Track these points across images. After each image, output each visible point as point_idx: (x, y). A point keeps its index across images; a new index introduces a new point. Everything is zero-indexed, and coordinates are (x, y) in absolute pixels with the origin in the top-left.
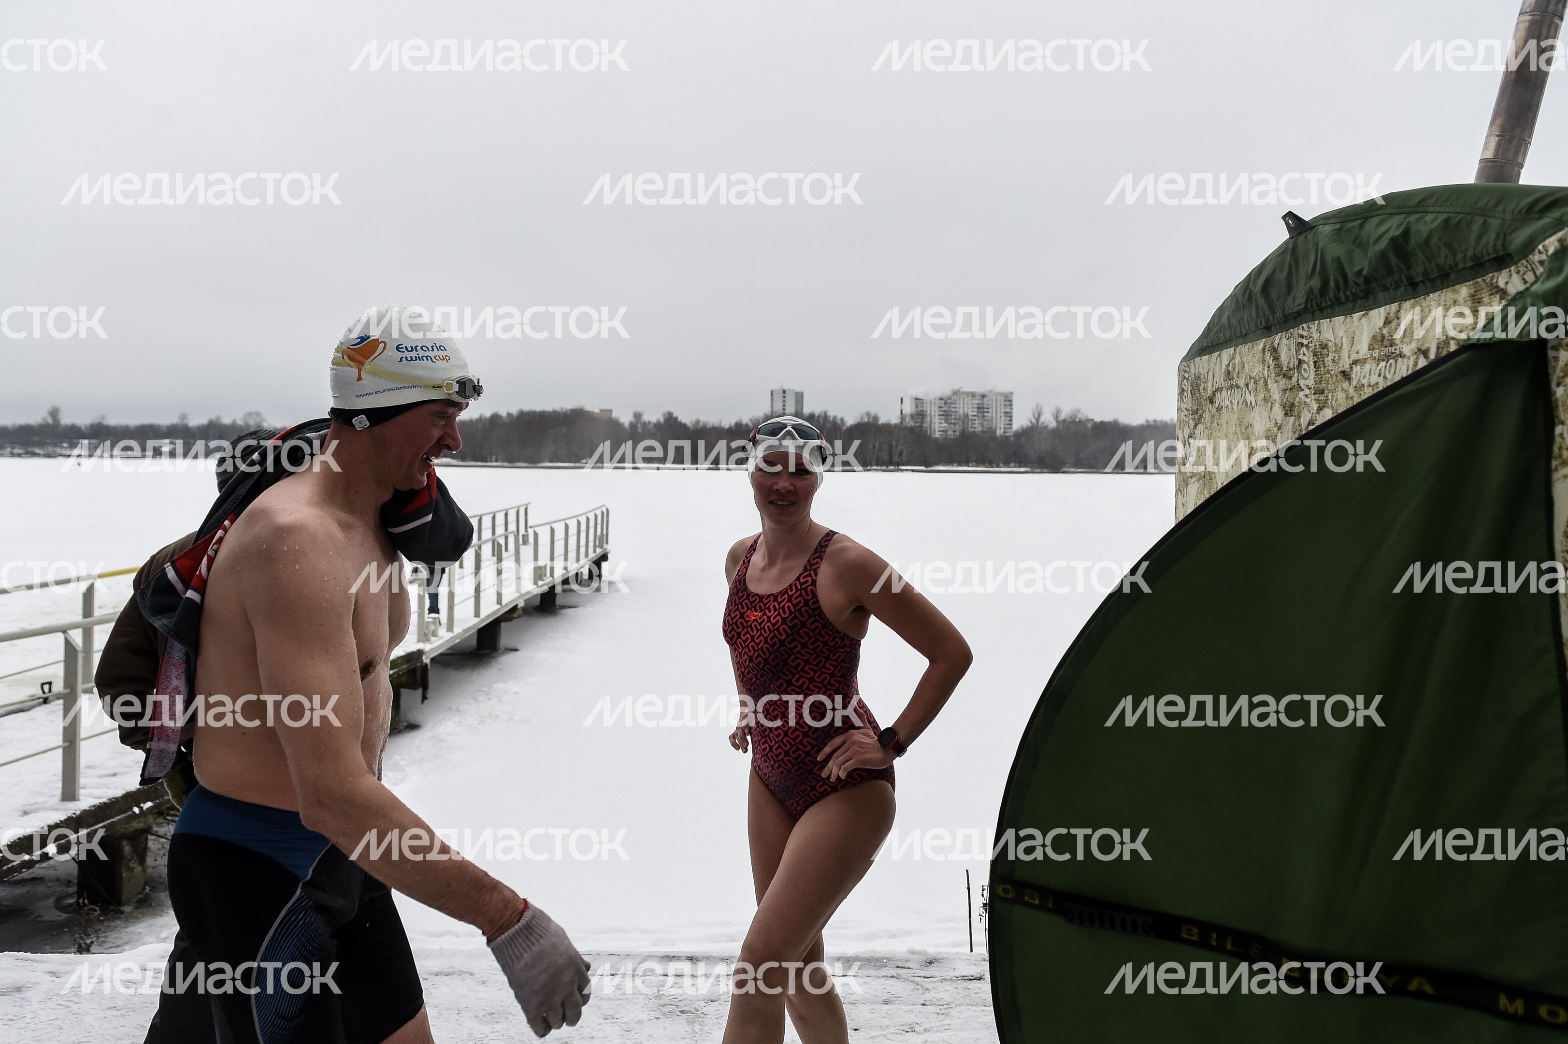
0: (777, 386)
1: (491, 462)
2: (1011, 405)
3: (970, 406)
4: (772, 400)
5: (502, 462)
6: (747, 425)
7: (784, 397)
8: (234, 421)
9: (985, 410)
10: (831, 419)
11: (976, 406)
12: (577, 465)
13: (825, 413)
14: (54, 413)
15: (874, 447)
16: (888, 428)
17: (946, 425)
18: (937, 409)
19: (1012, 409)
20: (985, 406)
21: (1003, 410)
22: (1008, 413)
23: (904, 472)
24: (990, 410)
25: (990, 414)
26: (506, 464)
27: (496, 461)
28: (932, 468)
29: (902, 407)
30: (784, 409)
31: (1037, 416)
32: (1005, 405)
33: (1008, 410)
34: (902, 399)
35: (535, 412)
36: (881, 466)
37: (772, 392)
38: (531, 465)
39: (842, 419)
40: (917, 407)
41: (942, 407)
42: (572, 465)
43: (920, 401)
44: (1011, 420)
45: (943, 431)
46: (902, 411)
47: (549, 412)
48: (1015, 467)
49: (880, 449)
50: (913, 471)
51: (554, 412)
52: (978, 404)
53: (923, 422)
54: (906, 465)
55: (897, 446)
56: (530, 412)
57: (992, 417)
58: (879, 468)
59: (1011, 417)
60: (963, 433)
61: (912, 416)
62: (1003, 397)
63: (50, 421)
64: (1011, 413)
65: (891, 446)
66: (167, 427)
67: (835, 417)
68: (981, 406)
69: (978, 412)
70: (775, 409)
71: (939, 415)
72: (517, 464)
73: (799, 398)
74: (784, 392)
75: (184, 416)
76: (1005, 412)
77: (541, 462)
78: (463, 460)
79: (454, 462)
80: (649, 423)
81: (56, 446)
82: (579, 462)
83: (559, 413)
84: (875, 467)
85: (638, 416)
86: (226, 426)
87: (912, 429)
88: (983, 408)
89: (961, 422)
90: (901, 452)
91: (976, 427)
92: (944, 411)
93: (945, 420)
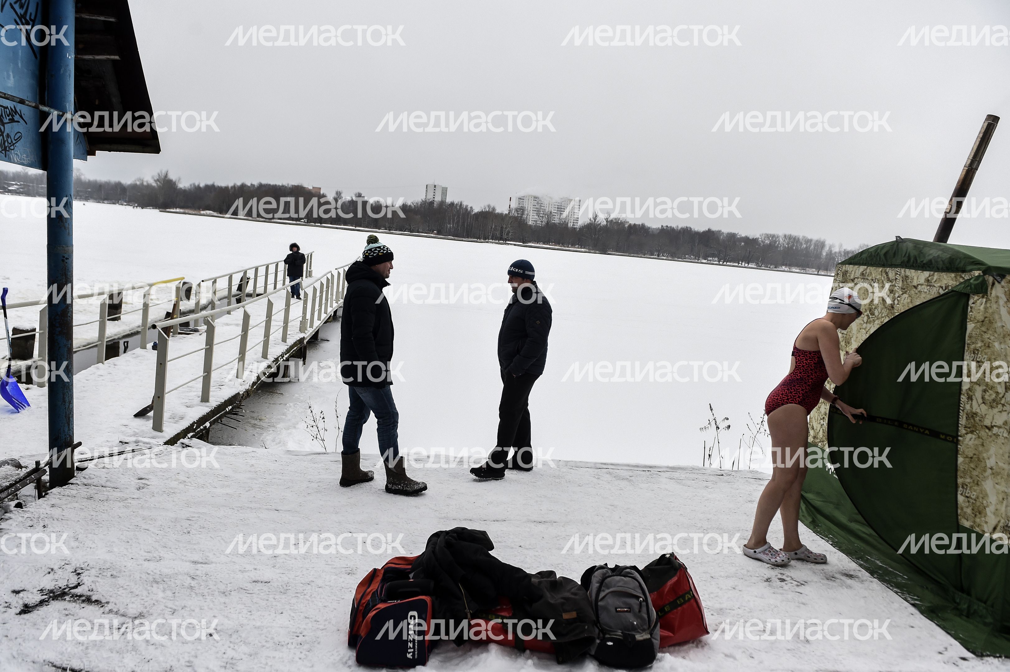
0: (431, 182)
3: (553, 206)
4: (427, 191)
6: (410, 206)
7: (435, 190)
9: (562, 210)
10: (464, 207)
12: (298, 222)
13: (461, 202)
15: (491, 228)
16: (501, 216)
17: (537, 217)
18: (532, 206)
23: (510, 245)
28: (527, 244)
29: (510, 203)
30: (434, 198)
31: (594, 216)
33: (576, 211)
34: (511, 198)
35: (270, 185)
36: (495, 240)
37: (427, 186)
38: (267, 220)
39: (471, 208)
40: (519, 204)
41: (535, 205)
42: (295, 222)
43: (521, 200)
44: (577, 218)
45: (534, 221)
46: (510, 205)
47: (279, 186)
48: (578, 248)
49: (495, 229)
50: (515, 245)
51: (283, 186)
52: (558, 206)
53: (523, 214)
54: (510, 241)
55: (506, 228)
56: (267, 185)
58: (493, 241)
60: (548, 223)
61: (517, 210)
65: (502, 228)
67: (467, 206)
69: (557, 211)
70: (428, 197)
71: (533, 211)
73: (444, 191)
74: (435, 186)
78: (220, 214)
79: (215, 214)
83: (286, 187)
84: (491, 241)
85: (339, 194)
87: (516, 218)
88: (561, 208)
89: (546, 216)
90: (509, 232)
91: (556, 220)
92: (537, 208)
93: (536, 213)
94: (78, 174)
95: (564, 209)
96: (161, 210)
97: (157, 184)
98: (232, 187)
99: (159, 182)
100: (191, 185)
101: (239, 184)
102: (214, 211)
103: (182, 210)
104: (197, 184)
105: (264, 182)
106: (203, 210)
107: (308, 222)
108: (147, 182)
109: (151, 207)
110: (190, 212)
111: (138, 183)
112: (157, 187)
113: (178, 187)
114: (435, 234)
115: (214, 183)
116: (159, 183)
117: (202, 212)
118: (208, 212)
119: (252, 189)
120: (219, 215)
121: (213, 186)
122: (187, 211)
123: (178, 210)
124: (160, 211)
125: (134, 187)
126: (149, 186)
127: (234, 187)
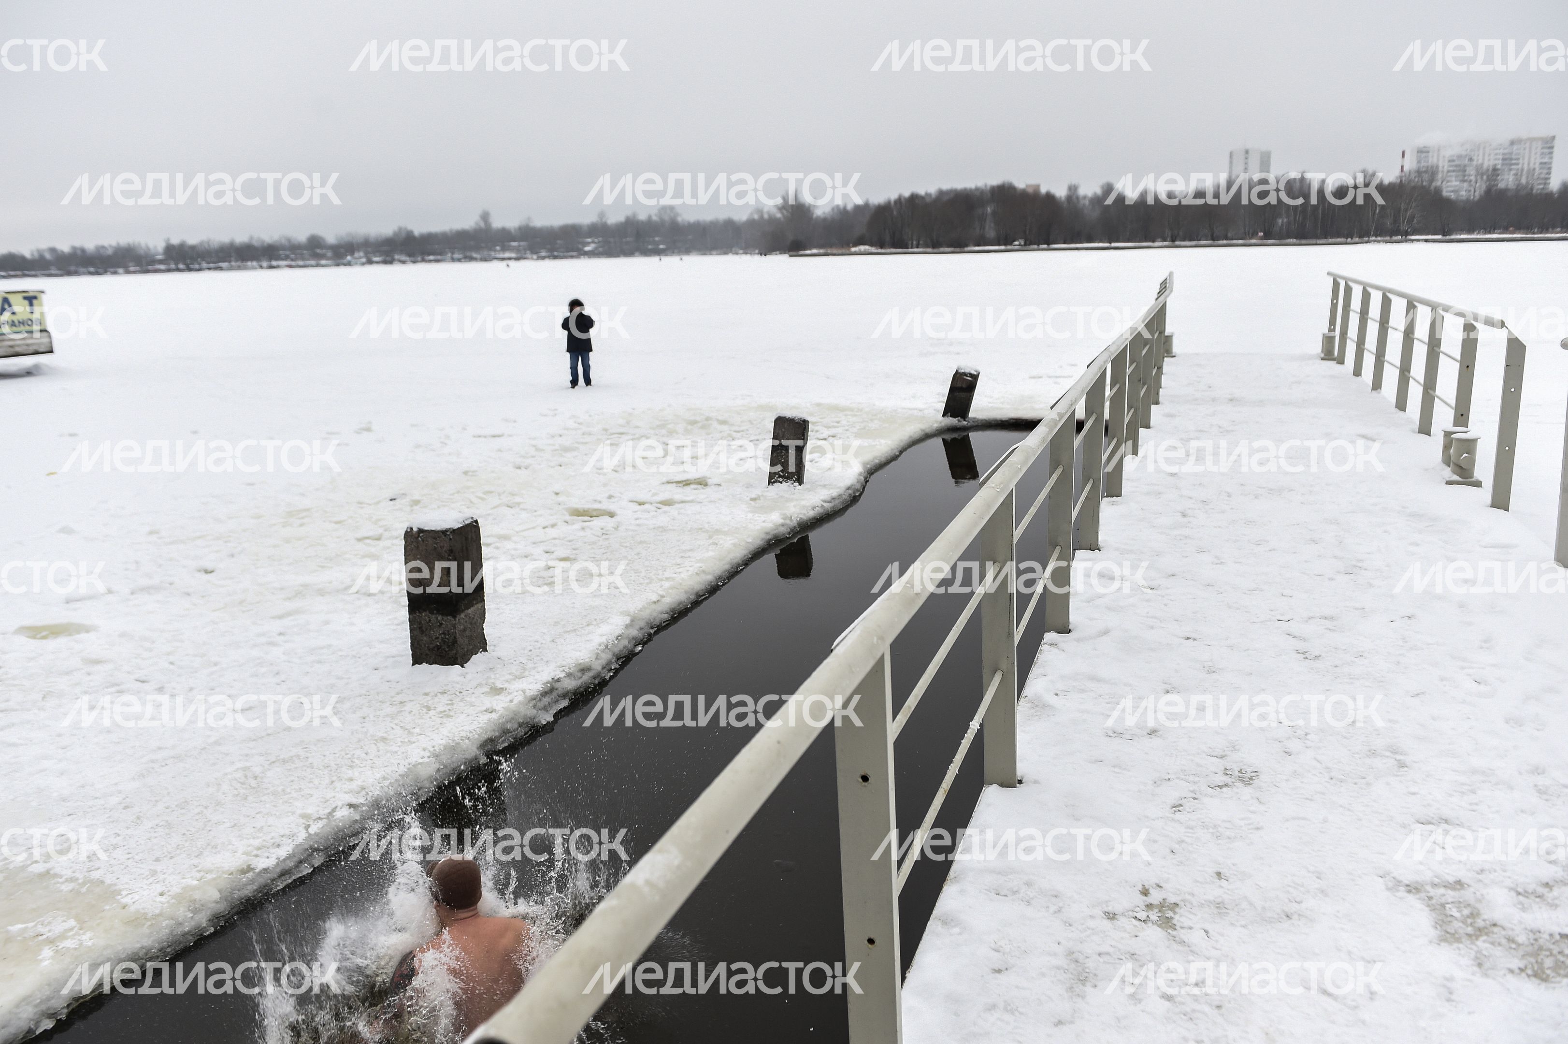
1: (912, 248)
2: (1551, 153)
3: (1492, 157)
5: (923, 247)
7: (1247, 158)
8: (650, 217)
9: (1513, 162)
11: (1501, 157)
12: (1009, 247)
14: (485, 216)
16: (1386, 188)
17: (1458, 183)
18: (1446, 164)
19: (1551, 158)
20: (1514, 157)
21: (1539, 161)
22: (1545, 163)
23: (1415, 242)
24: (1521, 161)
25: (1520, 166)
26: (929, 250)
27: (917, 247)
28: (1453, 237)
29: (1403, 161)
32: (1542, 153)
33: (1546, 160)
34: (1404, 153)
35: (956, 191)
36: (1380, 236)
37: (1231, 155)
38: (958, 250)
40: (1419, 162)
41: (1453, 161)
42: (1003, 247)
43: (1423, 155)
44: (1549, 173)
45: (1452, 191)
46: (1402, 167)
47: (971, 190)
49: (1382, 215)
50: (1427, 241)
51: (977, 189)
52: (1503, 154)
53: (1432, 178)
54: (1416, 235)
55: (1406, 210)
56: (950, 191)
57: (1522, 170)
58: (1379, 238)
59: (1550, 168)
60: (1488, 191)
61: (1417, 173)
62: (1540, 143)
63: (482, 225)
64: (1551, 163)
65: (1397, 211)
66: (588, 226)
68: (1507, 156)
69: (1503, 165)
71: (1449, 171)
72: (942, 249)
73: (1266, 158)
74: (1247, 152)
75: (602, 215)
76: (1541, 163)
77: (967, 246)
78: (882, 248)
79: (873, 250)
80: (1085, 197)
81: (490, 249)
82: (1011, 244)
83: (983, 191)
84: (1374, 238)
85: (1073, 189)
86: (642, 222)
87: (1417, 188)
88: (1511, 159)
89: (1485, 177)
90: (1412, 217)
91: (1507, 181)
92: (1456, 166)
93: (1456, 177)
94: (672, 215)
95: (1518, 159)
96: (791, 253)
97: (782, 213)
98: (896, 202)
99: (786, 210)
100: (833, 209)
101: (907, 194)
102: (871, 245)
103: (822, 251)
104: (842, 207)
105: (946, 186)
106: (855, 245)
107: (1025, 244)
108: (768, 213)
109: (778, 252)
110: (835, 251)
111: (756, 217)
112: (782, 219)
113: (815, 216)
114: (1261, 238)
115: (867, 200)
116: (785, 212)
117: (853, 249)
118: (862, 248)
119: (928, 200)
120: (880, 251)
121: (867, 205)
122: (829, 251)
123: (815, 251)
124: (790, 256)
125: (751, 224)
126: (772, 220)
127: (899, 201)
